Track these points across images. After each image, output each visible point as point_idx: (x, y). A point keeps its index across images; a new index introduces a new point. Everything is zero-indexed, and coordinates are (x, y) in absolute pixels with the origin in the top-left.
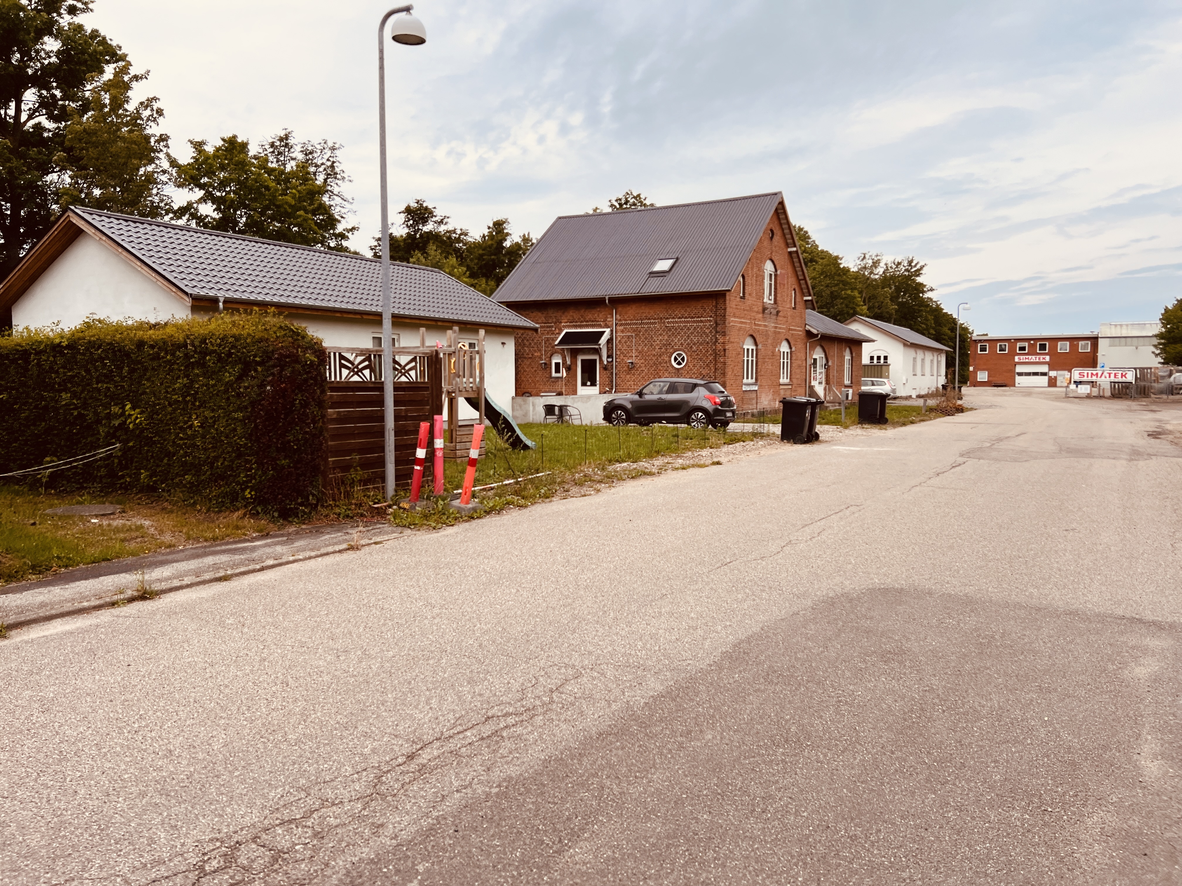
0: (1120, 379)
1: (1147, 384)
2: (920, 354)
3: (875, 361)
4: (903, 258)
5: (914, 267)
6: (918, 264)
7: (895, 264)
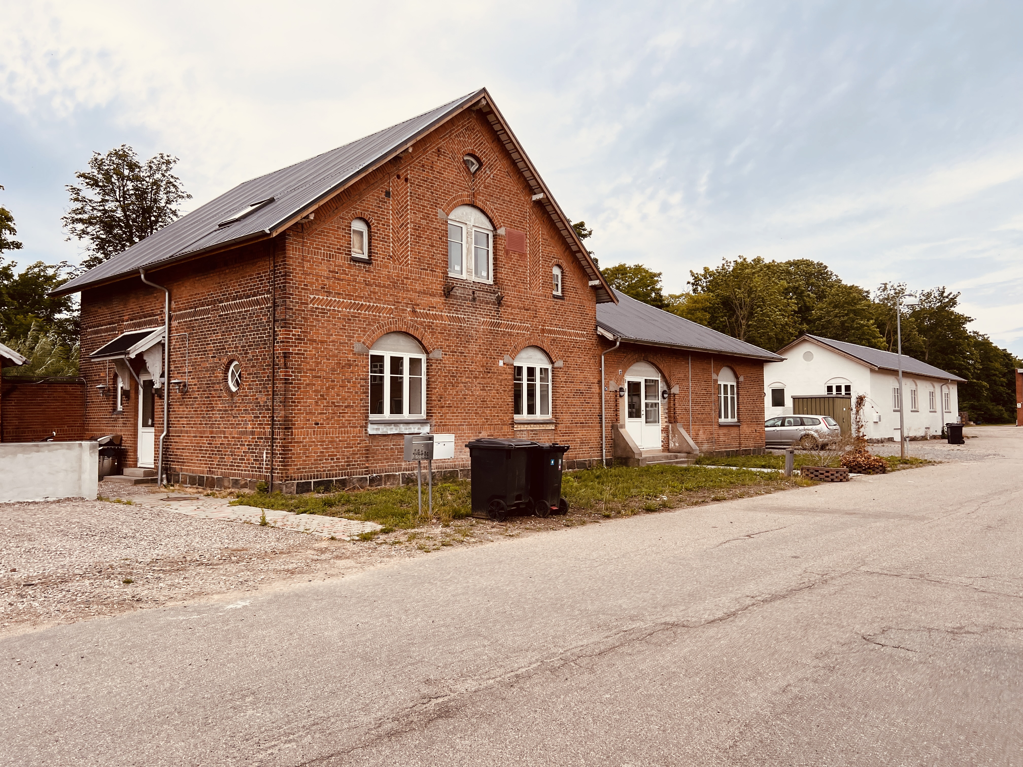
2: (908, 385)
3: (834, 392)
4: (934, 289)
5: (947, 297)
6: (950, 294)
7: (924, 295)
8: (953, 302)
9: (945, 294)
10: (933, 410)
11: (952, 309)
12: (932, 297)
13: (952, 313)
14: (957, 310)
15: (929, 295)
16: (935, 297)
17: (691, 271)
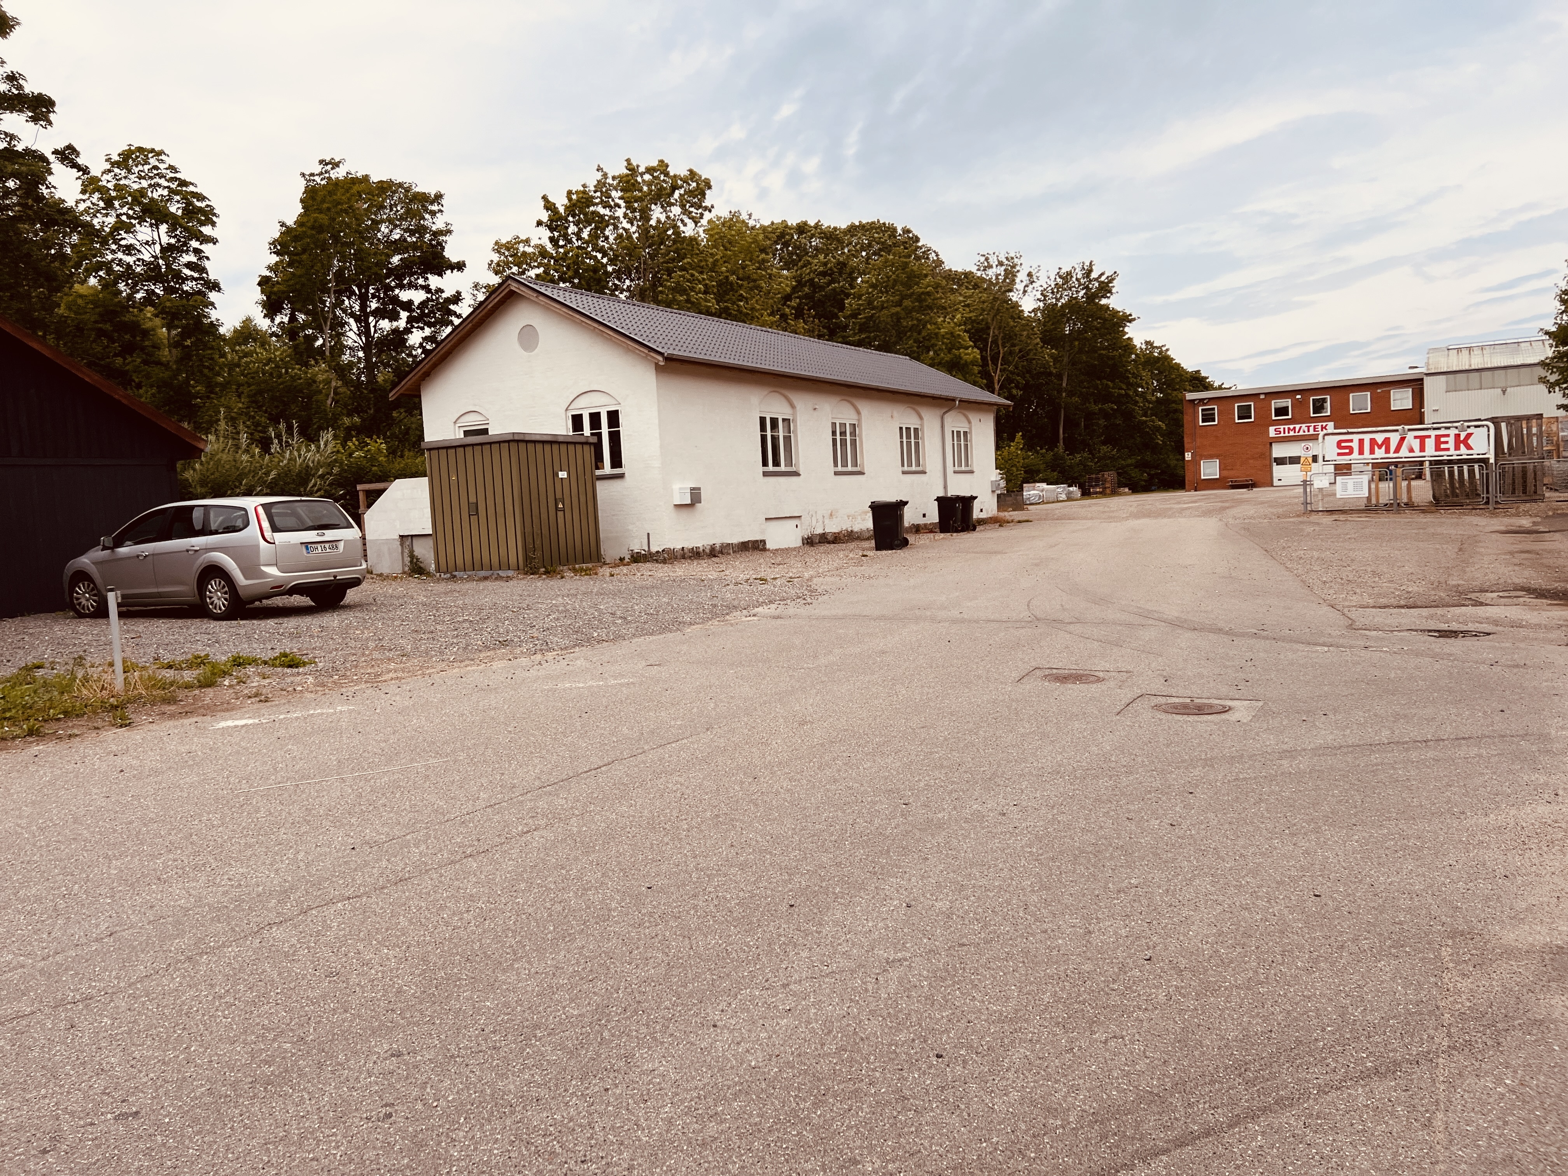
0: (1453, 453)
1: (1531, 463)
4: (1076, 266)
5: (1096, 279)
6: (1102, 274)
7: (1060, 277)
8: (1105, 288)
9: (1094, 275)
10: (918, 469)
11: (1104, 301)
12: (1074, 279)
13: (1107, 307)
14: (1114, 302)
15: (1067, 277)
16: (1077, 279)
17: (544, 198)
